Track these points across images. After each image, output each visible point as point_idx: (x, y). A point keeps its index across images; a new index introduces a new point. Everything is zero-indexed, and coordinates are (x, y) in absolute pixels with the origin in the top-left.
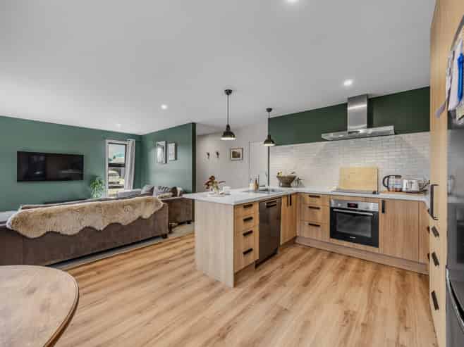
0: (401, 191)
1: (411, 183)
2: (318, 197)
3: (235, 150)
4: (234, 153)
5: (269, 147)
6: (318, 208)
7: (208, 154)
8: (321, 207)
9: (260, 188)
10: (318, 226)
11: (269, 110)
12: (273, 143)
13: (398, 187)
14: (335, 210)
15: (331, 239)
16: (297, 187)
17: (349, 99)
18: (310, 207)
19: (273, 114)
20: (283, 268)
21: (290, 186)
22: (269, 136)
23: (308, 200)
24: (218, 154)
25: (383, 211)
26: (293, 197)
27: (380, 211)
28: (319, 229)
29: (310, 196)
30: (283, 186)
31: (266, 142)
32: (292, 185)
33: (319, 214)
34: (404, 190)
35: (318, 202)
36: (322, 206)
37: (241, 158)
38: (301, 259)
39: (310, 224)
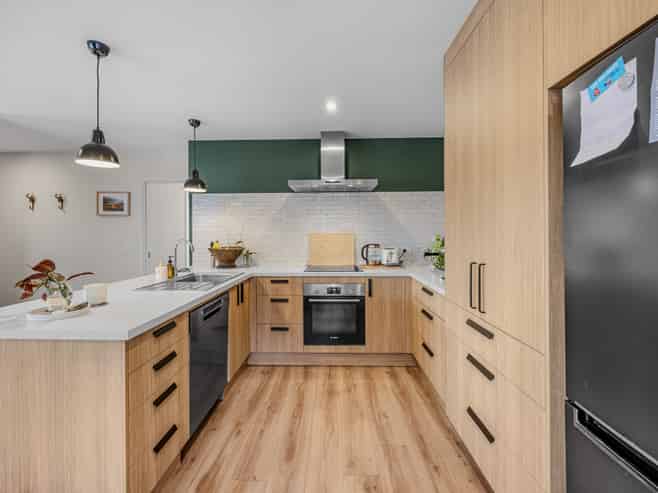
0: (380, 264)
1: (391, 253)
2: (286, 282)
3: (111, 196)
4: (106, 201)
5: (191, 194)
6: (286, 301)
7: (32, 200)
8: (290, 298)
9: (180, 274)
10: (286, 329)
11: (196, 123)
12: (203, 186)
13: (378, 259)
14: (311, 300)
15: (306, 347)
16: (247, 266)
17: (323, 133)
18: (273, 300)
19: (203, 134)
20: (239, 432)
21: (234, 267)
22: (195, 173)
23: (269, 288)
24: (61, 200)
25: (370, 295)
26: (246, 287)
27: (367, 295)
28: (288, 334)
29: (273, 282)
30: (220, 267)
31: (189, 184)
32: (236, 263)
33: (286, 309)
34: (384, 262)
35: (285, 291)
36: (293, 295)
37: (125, 212)
38: (266, 399)
39: (273, 329)
